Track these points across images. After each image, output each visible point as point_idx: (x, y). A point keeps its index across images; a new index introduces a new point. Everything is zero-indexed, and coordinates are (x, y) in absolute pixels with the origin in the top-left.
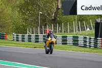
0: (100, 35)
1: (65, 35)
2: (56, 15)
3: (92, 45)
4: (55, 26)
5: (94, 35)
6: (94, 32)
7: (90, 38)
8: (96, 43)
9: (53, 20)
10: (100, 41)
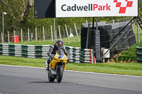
0: (89, 45)
1: (39, 43)
2: (26, 15)
3: (77, 58)
4: (25, 31)
5: (80, 44)
6: (79, 40)
7: (74, 49)
8: (82, 56)
9: (22, 22)
10: (89, 53)
